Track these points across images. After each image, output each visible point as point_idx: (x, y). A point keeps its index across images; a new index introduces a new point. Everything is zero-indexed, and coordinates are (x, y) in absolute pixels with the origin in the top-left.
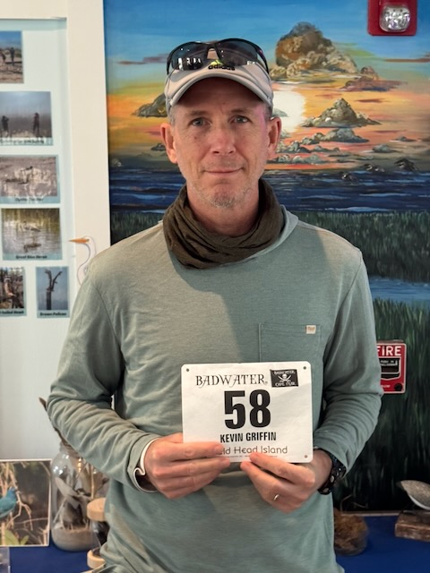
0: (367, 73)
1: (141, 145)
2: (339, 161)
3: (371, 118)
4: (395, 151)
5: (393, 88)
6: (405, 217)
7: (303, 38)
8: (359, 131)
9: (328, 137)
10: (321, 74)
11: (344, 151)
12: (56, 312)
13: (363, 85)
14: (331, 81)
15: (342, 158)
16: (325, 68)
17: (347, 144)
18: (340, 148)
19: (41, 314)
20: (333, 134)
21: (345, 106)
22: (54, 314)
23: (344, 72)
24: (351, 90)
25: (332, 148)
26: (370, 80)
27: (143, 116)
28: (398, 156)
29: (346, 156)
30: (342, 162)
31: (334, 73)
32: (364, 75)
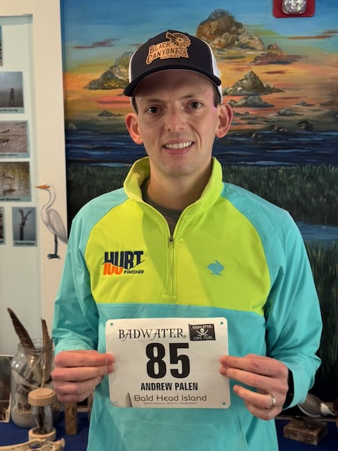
0: (272, 49)
1: (91, 112)
2: (249, 123)
3: (276, 87)
4: (297, 115)
5: (295, 61)
6: (306, 170)
7: (219, 22)
8: (266, 98)
9: (240, 103)
10: (233, 52)
11: (253, 114)
12: (27, 242)
13: (269, 60)
14: (242, 57)
15: (252, 120)
16: (237, 46)
17: (256, 109)
18: (250, 113)
19: (16, 244)
20: (244, 101)
21: (254, 77)
22: (26, 244)
23: (253, 49)
24: (259, 64)
25: (243, 113)
26: (276, 55)
27: (92, 89)
28: (300, 118)
29: (255, 119)
30: (252, 124)
31: (244, 50)
32: (270, 51)
